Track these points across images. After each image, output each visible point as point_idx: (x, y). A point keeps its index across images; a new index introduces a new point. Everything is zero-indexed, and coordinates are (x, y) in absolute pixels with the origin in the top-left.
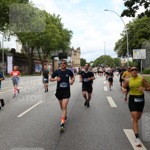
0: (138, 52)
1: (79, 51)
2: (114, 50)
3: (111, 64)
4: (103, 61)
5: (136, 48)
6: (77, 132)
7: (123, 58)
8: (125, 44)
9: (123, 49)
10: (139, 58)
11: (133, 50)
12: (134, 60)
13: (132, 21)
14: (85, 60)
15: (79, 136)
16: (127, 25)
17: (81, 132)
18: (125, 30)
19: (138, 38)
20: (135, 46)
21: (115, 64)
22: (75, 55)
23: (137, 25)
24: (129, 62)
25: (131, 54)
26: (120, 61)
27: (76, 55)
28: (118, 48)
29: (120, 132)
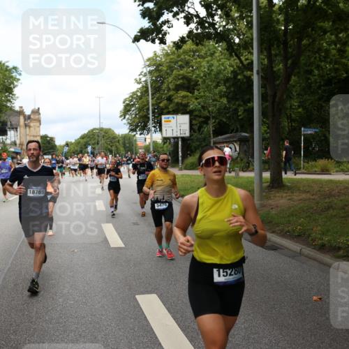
0: (173, 121)
1: (37, 117)
2: (121, 116)
3: (113, 148)
4: (96, 140)
5: (169, 113)
6: (26, 313)
7: (141, 134)
8: (146, 103)
9: (141, 114)
10: (175, 135)
11: (163, 117)
12: (165, 139)
13: (159, 53)
14: (52, 139)
15: (31, 322)
16: (148, 60)
17: (37, 312)
18: (145, 71)
19: (173, 90)
20: (167, 107)
21: (122, 149)
22: (26, 125)
23: (170, 62)
24: (155, 143)
25: (159, 125)
26: (136, 141)
27: (30, 127)
28: (129, 111)
29: (128, 302)
